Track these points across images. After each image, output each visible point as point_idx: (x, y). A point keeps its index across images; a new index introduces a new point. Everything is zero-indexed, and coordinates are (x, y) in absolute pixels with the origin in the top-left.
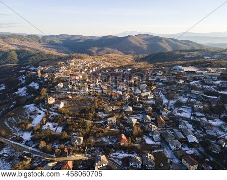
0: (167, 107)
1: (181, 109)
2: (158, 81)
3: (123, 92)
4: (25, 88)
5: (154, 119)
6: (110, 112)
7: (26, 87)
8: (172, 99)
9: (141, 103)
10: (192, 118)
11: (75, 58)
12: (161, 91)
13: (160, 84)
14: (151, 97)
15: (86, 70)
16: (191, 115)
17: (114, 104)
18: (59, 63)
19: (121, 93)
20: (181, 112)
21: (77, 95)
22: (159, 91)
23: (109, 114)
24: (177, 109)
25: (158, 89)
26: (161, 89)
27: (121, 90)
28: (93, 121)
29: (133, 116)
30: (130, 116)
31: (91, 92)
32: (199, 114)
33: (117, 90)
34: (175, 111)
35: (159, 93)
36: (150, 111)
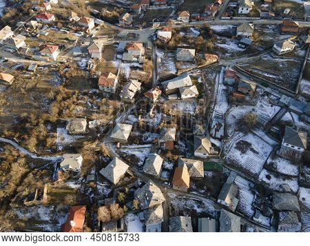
0: (217, 130)
1: (250, 139)
2: (229, 35)
3: (133, 68)
5: (169, 166)
6: (81, 133)
8: (240, 102)
9: (159, 109)
10: (261, 177)
12: (224, 72)
13: (231, 46)
17: (99, 108)
19: (127, 72)
20: (243, 147)
21: (27, 70)
22: (219, 72)
23: (79, 137)
24: (239, 136)
25: (221, 63)
26: (225, 67)
27: (130, 62)
28: (38, 155)
29: (130, 149)
30: (123, 146)
31: (62, 63)
32: (285, 167)
33: (123, 61)
34: (232, 142)
35: (217, 80)
36: (168, 143)
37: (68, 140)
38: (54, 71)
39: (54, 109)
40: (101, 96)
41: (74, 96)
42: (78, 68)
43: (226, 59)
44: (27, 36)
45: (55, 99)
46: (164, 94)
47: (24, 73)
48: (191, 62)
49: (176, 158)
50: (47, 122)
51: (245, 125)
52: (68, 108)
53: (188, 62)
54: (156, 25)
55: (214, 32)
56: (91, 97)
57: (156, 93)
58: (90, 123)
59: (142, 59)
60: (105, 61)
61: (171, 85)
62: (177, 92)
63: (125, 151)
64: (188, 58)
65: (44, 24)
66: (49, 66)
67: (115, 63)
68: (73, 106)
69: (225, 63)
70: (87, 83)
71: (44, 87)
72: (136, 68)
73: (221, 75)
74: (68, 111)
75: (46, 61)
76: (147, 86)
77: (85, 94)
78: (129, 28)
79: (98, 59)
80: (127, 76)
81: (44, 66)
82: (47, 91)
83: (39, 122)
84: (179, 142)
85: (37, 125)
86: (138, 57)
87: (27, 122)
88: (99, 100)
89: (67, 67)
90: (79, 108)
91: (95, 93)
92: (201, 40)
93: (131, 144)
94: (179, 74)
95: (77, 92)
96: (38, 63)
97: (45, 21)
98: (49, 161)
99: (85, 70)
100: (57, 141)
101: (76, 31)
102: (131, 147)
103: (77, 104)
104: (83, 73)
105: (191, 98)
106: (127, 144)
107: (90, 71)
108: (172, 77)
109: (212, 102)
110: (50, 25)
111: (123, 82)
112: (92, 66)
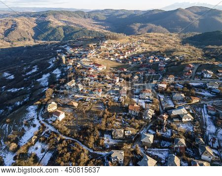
0: (213, 143)
2: (203, 88)
3: (146, 103)
4: (48, 75)
6: (120, 139)
7: (50, 73)
9: (169, 127)
11: (110, 38)
12: (207, 108)
13: (206, 94)
14: (187, 120)
15: (117, 55)
17: (130, 124)
18: (90, 45)
19: (144, 105)
21: (85, 101)
22: (203, 108)
23: (118, 141)
25: (202, 103)
26: (206, 105)
27: (144, 99)
28: (94, 150)
29: (153, 151)
30: (148, 149)
31: (104, 98)
33: (140, 99)
35: (203, 111)
36: (181, 148)
37: (112, 142)
38: (100, 102)
39: (104, 122)
40: (130, 117)
41: (114, 116)
42: (114, 101)
43: (205, 100)
44: (83, 85)
45: (103, 117)
46: (170, 118)
47: (83, 103)
48: (183, 101)
49: (189, 159)
50: (100, 130)
52: (111, 122)
53: (181, 101)
54: (155, 82)
55: (193, 86)
56: (124, 117)
57: (165, 116)
58: (125, 132)
59: (151, 98)
60: (129, 98)
61: (174, 113)
62: (179, 117)
63: (150, 152)
64: (180, 98)
65: (91, 80)
66: (97, 99)
67: (135, 100)
68: (114, 122)
69: (206, 103)
70: (120, 109)
71: (95, 110)
72: (149, 103)
73: (205, 109)
74: (110, 124)
75: (95, 96)
76: (158, 113)
77: (120, 115)
78: (138, 83)
79: (125, 97)
80: (144, 107)
81: (94, 99)
82: (97, 112)
83: (94, 129)
84: (188, 149)
85: (94, 131)
86: (149, 97)
87: (88, 129)
88: (129, 119)
89: (107, 100)
90: (117, 123)
91: (126, 115)
92: (186, 89)
93: (154, 148)
94: (176, 107)
95: (115, 113)
96: (91, 98)
97: (92, 78)
98: (101, 155)
99: (118, 102)
100: (105, 142)
101: (109, 83)
102: (154, 150)
103: (116, 121)
104: (117, 104)
105: (188, 121)
106: (151, 148)
107: (121, 103)
108: (173, 108)
110: (95, 80)
111: (142, 109)
112: (122, 100)
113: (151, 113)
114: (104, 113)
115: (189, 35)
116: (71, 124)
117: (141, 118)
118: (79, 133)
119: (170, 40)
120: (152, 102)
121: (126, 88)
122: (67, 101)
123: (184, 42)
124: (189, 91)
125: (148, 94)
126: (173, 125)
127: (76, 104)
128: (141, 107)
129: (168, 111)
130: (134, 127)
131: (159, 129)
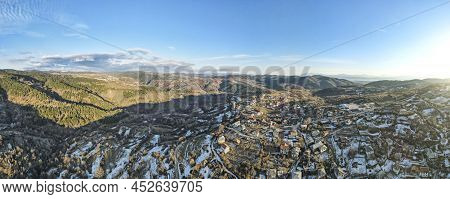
1: (356, 160)
16: (367, 167)
20: (355, 165)
24: (351, 162)
31: (261, 139)
32: (372, 162)
34: (350, 165)
40: (281, 156)
41: (269, 156)
46: (312, 153)
51: (351, 155)
53: (318, 136)
56: (276, 157)
57: (309, 151)
61: (315, 147)
62: (318, 149)
64: (317, 134)
65: (252, 122)
68: (268, 161)
70: (273, 149)
76: (303, 150)
77: (274, 155)
80: (292, 146)
86: (296, 137)
95: (270, 153)
108: (313, 143)
109: (334, 150)
111: (291, 148)
112: (275, 141)
113: (298, 150)
114: (260, 152)
115: (316, 90)
116: (233, 158)
117: (290, 157)
118: (239, 169)
119: (306, 94)
120: (298, 140)
121: (278, 130)
122: (232, 137)
123: (314, 95)
124: (321, 127)
125: (294, 134)
126: (315, 157)
127: (239, 142)
128: (290, 146)
129: (309, 146)
130: (285, 166)
131: (305, 165)
